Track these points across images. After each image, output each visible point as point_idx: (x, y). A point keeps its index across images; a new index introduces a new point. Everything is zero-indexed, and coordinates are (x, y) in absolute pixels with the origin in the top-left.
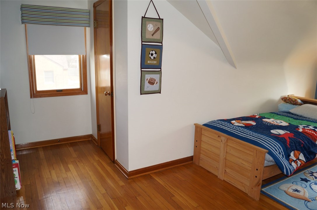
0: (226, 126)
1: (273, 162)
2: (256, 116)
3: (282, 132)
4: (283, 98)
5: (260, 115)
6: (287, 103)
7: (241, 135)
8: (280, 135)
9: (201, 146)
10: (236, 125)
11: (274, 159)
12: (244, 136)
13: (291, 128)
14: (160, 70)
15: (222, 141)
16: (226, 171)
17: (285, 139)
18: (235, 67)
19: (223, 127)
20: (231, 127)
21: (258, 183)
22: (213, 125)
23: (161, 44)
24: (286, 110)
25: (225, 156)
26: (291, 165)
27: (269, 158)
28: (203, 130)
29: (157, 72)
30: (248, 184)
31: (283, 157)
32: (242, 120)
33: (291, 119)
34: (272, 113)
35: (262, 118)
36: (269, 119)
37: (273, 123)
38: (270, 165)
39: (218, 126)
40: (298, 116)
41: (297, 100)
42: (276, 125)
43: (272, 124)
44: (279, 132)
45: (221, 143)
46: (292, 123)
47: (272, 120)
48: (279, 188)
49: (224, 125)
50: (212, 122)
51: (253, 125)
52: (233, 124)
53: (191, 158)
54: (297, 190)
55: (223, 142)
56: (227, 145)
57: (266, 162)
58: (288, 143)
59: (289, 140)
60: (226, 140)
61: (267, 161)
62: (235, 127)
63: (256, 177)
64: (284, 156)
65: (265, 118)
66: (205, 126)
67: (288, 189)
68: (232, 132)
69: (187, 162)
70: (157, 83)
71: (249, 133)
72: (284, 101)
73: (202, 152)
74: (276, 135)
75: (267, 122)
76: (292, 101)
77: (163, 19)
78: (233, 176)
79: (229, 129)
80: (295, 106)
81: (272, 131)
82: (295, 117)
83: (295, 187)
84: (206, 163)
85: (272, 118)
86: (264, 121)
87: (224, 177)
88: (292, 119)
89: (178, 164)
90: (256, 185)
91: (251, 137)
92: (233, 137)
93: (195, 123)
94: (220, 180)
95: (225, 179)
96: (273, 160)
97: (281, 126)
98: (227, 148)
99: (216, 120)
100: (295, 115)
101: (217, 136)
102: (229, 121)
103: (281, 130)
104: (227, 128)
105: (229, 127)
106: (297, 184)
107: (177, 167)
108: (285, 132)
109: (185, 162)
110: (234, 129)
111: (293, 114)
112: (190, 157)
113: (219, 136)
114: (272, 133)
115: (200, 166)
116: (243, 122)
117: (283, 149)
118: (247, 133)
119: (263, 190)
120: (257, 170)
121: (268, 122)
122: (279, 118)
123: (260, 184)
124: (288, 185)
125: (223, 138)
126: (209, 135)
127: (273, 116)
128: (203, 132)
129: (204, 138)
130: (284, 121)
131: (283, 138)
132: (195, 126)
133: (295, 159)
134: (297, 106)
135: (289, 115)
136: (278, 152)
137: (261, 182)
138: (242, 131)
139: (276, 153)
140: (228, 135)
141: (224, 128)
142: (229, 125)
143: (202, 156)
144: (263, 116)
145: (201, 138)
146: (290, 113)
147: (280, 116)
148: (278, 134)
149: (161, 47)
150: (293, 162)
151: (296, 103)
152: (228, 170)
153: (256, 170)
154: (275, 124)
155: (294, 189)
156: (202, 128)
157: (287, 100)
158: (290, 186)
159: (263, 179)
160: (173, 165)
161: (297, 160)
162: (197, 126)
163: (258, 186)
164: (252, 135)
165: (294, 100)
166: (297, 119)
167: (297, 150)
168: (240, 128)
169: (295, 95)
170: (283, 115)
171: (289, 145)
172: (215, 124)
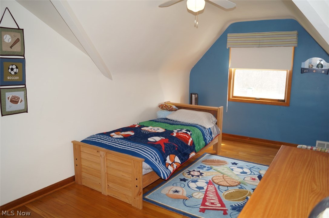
0: (105, 139)
1: (151, 169)
2: (136, 125)
3: (158, 139)
4: (160, 106)
5: (140, 124)
6: (164, 110)
7: (119, 147)
8: (156, 142)
9: (82, 164)
10: (115, 137)
11: (150, 166)
12: (122, 147)
13: (167, 134)
14: (24, 86)
15: (101, 156)
16: (108, 186)
17: (161, 146)
18: (111, 79)
19: (101, 141)
20: (110, 140)
21: (139, 192)
22: (92, 140)
23: (23, 57)
24: (163, 117)
25: (106, 171)
26: (167, 168)
27: (146, 166)
28: (81, 146)
29: (21, 89)
30: (130, 195)
31: (160, 163)
32: (121, 132)
33: (167, 125)
34: (151, 121)
35: (141, 126)
36: (148, 127)
37: (151, 130)
38: (148, 172)
39: (96, 141)
40: (174, 121)
41: (172, 106)
42: (154, 132)
43: (150, 132)
44: (155, 139)
45: (101, 157)
46: (168, 129)
47: (150, 127)
48: (161, 192)
49: (103, 139)
50: (91, 137)
51: (131, 136)
52: (112, 137)
53: (73, 179)
54: (176, 191)
55: (103, 156)
56: (106, 159)
57: (143, 170)
58: (163, 148)
59: (164, 146)
60: (105, 154)
61: (145, 169)
62: (113, 140)
63: (137, 186)
64: (161, 161)
65: (144, 126)
66: (83, 142)
67: (169, 192)
68: (111, 145)
69: (68, 183)
70: (21, 101)
71: (127, 144)
72: (161, 108)
73: (83, 170)
74: (152, 143)
75: (145, 130)
76: (168, 108)
77: (23, 30)
78: (116, 189)
79: (108, 142)
80: (171, 112)
81: (149, 139)
82: (171, 122)
83: (175, 188)
84: (88, 181)
85: (151, 126)
86: (142, 130)
87: (108, 192)
88: (169, 124)
89: (58, 188)
90: (138, 195)
91: (129, 147)
92: (112, 150)
93: (73, 140)
94: (104, 195)
95: (109, 195)
96: (151, 168)
97: (158, 132)
98: (107, 163)
99: (95, 134)
100: (172, 120)
101: (96, 151)
102: (108, 134)
103: (158, 137)
104: (105, 141)
105: (108, 140)
106: (177, 186)
107: (58, 191)
108: (161, 139)
109: (67, 184)
110: (112, 141)
111: (169, 120)
112: (71, 177)
113: (98, 151)
114: (149, 141)
115: (83, 185)
116: (123, 133)
117: (159, 156)
118: (125, 144)
119: (146, 197)
120: (137, 179)
121: (147, 131)
122: (157, 125)
123: (141, 192)
124: (169, 188)
125: (102, 153)
126: (88, 151)
127: (152, 123)
128: (82, 149)
129: (83, 156)
130: (161, 128)
131: (158, 144)
132: (72, 144)
133: (170, 163)
134: (172, 112)
135: (166, 121)
136: (155, 159)
137: (142, 190)
138: (120, 143)
139: (153, 160)
140: (107, 149)
141: (103, 142)
142: (108, 138)
143: (84, 174)
144: (142, 125)
145: (81, 155)
146: (167, 119)
147: (157, 123)
148: (154, 141)
149: (23, 61)
150: (170, 165)
151: (171, 109)
152: (110, 185)
153: (135, 179)
154: (152, 131)
155: (174, 190)
156: (80, 145)
157: (164, 107)
158: (171, 189)
159: (144, 188)
160: (52, 190)
161: (173, 163)
162: (75, 143)
163: (140, 195)
164: (130, 146)
165: (169, 107)
166: (173, 124)
167: (172, 154)
168: (119, 140)
169: (171, 102)
170: (161, 122)
171: (165, 150)
172: (93, 139)
